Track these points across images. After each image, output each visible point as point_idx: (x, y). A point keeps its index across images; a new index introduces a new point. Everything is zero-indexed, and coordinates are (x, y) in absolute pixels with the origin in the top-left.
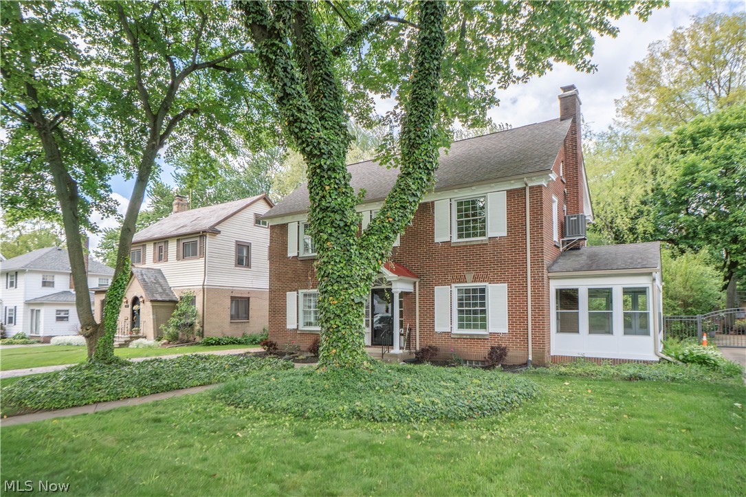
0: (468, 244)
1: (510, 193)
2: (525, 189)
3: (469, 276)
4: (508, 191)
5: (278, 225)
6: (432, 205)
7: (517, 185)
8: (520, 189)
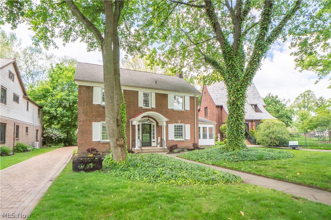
0: (179, 111)
2: (194, 97)
3: (179, 121)
4: (190, 97)
5: (85, 86)
6: (167, 95)
7: (192, 96)
8: (193, 97)
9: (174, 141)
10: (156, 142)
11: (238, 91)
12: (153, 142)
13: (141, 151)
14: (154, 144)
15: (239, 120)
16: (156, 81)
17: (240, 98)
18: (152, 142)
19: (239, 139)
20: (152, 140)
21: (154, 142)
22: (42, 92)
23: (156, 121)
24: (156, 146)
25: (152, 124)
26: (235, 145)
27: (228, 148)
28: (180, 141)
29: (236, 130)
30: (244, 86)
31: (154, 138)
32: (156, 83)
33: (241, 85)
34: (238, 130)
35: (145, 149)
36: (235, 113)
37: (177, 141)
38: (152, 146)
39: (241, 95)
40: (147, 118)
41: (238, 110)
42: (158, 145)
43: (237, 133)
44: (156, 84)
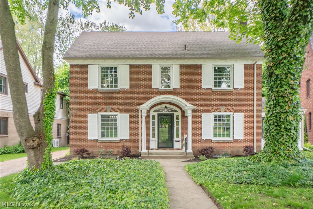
0: (223, 91)
1: (246, 66)
2: (254, 65)
3: (222, 109)
4: (245, 65)
5: (78, 65)
6: (201, 66)
7: (250, 62)
8: (252, 65)
9: (213, 141)
10: (181, 142)
11: (280, 47)
12: (176, 141)
13: (147, 155)
14: (177, 145)
15: (281, 104)
16: (185, 45)
17: (282, 62)
18: (174, 142)
19: (281, 142)
20: (175, 139)
21: (179, 141)
22: (64, 76)
23: (181, 109)
24: (181, 148)
25: (175, 114)
26: (272, 152)
27: (261, 158)
28: (224, 142)
29: (276, 124)
30: (290, 35)
31: (177, 136)
32: (185, 48)
33: (284, 35)
34: (279, 124)
35: (154, 153)
36: (275, 91)
37: (218, 142)
38: (174, 148)
39: (285, 55)
40: (164, 106)
41: (279, 86)
42: (183, 147)
43: (277, 129)
44: (185, 50)
